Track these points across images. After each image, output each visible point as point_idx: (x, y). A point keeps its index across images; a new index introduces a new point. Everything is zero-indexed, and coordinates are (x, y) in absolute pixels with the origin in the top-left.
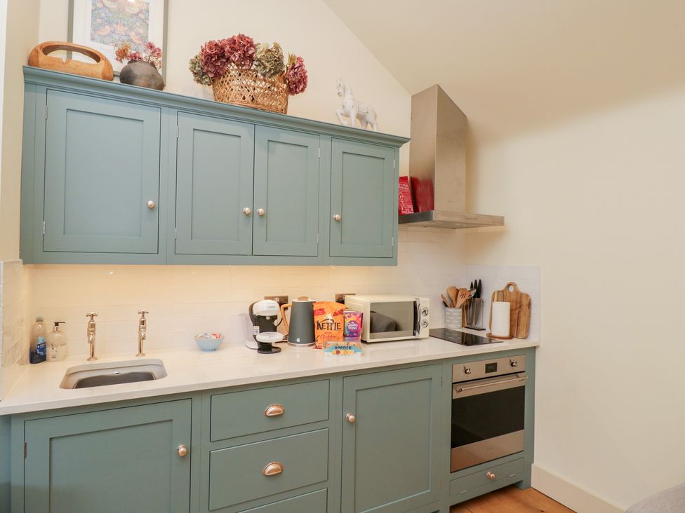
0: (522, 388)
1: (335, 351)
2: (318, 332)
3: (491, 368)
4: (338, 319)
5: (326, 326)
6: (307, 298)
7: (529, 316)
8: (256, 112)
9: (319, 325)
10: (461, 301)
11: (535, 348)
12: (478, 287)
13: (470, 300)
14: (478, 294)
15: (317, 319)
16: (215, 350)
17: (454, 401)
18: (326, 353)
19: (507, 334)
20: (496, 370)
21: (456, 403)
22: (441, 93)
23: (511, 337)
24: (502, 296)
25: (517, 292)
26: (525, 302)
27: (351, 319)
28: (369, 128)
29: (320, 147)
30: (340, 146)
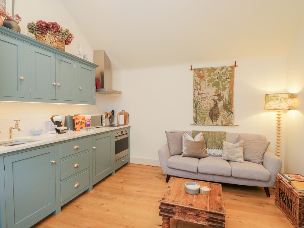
0: (128, 137)
1: (86, 130)
2: (76, 126)
3: (122, 132)
4: (83, 121)
5: (79, 123)
6: (70, 115)
7: (129, 119)
8: (58, 50)
9: (77, 123)
10: (109, 116)
11: (130, 127)
12: (113, 112)
13: (111, 116)
14: (113, 114)
15: (76, 122)
16: (39, 135)
17: (115, 142)
18: (83, 131)
19: (123, 124)
20: (123, 133)
21: (116, 142)
22: (105, 53)
23: (124, 124)
24: (121, 114)
25: (125, 112)
26: (127, 115)
27: (87, 121)
28: (85, 59)
29: (75, 64)
30: (81, 65)
